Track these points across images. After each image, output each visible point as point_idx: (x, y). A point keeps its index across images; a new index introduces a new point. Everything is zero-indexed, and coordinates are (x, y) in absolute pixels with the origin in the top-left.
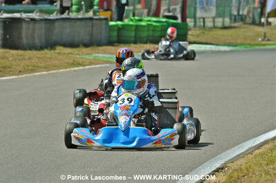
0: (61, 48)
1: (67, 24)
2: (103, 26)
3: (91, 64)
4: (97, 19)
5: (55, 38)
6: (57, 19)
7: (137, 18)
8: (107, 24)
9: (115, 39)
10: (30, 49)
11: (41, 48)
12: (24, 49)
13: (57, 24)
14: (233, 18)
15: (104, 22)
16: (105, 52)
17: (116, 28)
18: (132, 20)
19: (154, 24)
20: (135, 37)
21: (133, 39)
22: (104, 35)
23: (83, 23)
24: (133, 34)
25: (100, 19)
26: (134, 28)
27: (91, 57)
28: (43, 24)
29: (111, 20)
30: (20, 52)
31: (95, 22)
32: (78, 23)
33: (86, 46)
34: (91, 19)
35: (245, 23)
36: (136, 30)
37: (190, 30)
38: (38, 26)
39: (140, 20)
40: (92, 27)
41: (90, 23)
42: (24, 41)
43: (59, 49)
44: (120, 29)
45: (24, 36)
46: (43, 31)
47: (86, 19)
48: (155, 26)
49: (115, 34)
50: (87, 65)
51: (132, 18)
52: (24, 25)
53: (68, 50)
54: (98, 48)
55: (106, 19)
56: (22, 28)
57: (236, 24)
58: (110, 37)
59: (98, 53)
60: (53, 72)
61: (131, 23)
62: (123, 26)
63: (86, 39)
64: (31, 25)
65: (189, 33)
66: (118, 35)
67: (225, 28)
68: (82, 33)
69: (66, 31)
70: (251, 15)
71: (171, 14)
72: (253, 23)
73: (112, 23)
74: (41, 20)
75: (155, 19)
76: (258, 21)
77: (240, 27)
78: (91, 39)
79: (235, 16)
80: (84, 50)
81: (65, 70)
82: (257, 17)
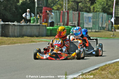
1: (29, 27)
2: (44, 29)
3: (39, 42)
4: (41, 26)
5: (23, 33)
6: (24, 25)
8: (46, 28)
9: (49, 34)
10: (13, 37)
11: (18, 37)
13: (24, 27)
17: (50, 30)
18: (56, 27)
22: (45, 33)
25: (43, 26)
27: (39, 40)
28: (18, 27)
29: (48, 26)
30: (9, 38)
31: (40, 27)
32: (34, 27)
34: (39, 25)
35: (105, 30)
38: (16, 27)
40: (39, 29)
41: (38, 27)
42: (10, 34)
44: (51, 30)
45: (10, 31)
46: (18, 30)
47: (37, 25)
49: (49, 32)
50: (37, 42)
51: (57, 26)
54: (42, 37)
55: (45, 26)
56: (9, 28)
57: (101, 31)
58: (47, 33)
59: (42, 39)
60: (23, 44)
63: (37, 34)
64: (13, 27)
66: (51, 33)
67: (96, 32)
68: (35, 31)
69: (28, 30)
70: (107, 27)
71: (73, 25)
72: (109, 30)
73: (48, 28)
74: (18, 25)
75: (66, 26)
76: (110, 30)
77: (103, 32)
78: (39, 34)
79: (101, 27)
80: (36, 38)
81: (28, 44)
82: (110, 28)
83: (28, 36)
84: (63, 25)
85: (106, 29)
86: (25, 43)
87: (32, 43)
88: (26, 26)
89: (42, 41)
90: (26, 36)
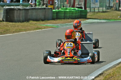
0: (32, 21)
1: (34, 11)
2: (50, 12)
3: (45, 28)
4: (47, 9)
5: (29, 17)
6: (30, 9)
9: (55, 17)
10: (18, 22)
11: (23, 22)
12: (15, 22)
13: (30, 11)
14: (107, 7)
15: (50, 10)
16: (50, 23)
17: (56, 12)
18: (62, 9)
19: (73, 10)
20: (64, 16)
21: (63, 17)
22: (50, 16)
23: (41, 10)
24: (63, 15)
25: (49, 9)
26: (63, 12)
27: (44, 25)
28: (24, 11)
29: (54, 9)
30: (14, 23)
31: (46, 10)
32: (39, 10)
33: (43, 20)
34: (45, 8)
36: (64, 13)
38: (21, 12)
39: (66, 9)
40: (45, 12)
42: (16, 18)
43: (31, 22)
45: (15, 16)
46: (24, 14)
47: (43, 9)
48: (73, 12)
49: (55, 15)
50: (43, 29)
51: (63, 8)
52: (15, 12)
53: (35, 22)
54: (48, 21)
55: (51, 9)
56: (14, 13)
57: (108, 10)
58: (53, 16)
59: (48, 23)
60: (28, 32)
61: (62, 10)
62: (59, 11)
63: (43, 17)
64: (19, 11)
65: (88, 14)
66: (57, 16)
67: (103, 12)
68: (41, 15)
69: (34, 14)
70: (115, 6)
71: (80, 6)
72: (116, 10)
73: (54, 10)
74: (23, 9)
75: (72, 8)
77: (110, 12)
78: (45, 17)
80: (42, 22)
81: (33, 31)
83: (33, 20)
85: (113, 8)
86: (31, 30)
87: (37, 31)
88: (32, 10)
89: (47, 27)
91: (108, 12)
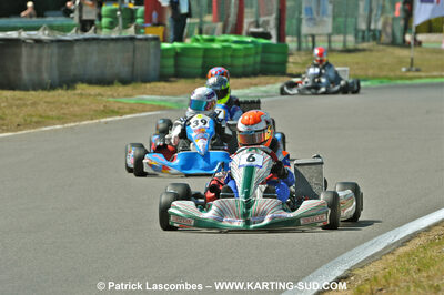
0: (85, 86)
1: (93, 47)
2: (152, 51)
3: (132, 111)
4: (140, 39)
5: (73, 71)
6: (77, 40)
7: (205, 37)
8: (158, 46)
9: (171, 70)
10: (35, 89)
11: (52, 87)
12: (25, 88)
13: (77, 48)
14: (360, 35)
15: (153, 43)
16: (154, 93)
17: (172, 53)
18: (197, 40)
19: (234, 46)
20: (203, 67)
21: (200, 71)
22: (152, 65)
23: (119, 45)
24: (199, 62)
25: (146, 39)
26: (201, 53)
27: (132, 101)
28: (54, 49)
29: (165, 41)
30: (18, 94)
31: (137, 43)
32: (112, 45)
33: (125, 82)
34: (132, 39)
35: (379, 43)
36: (204, 57)
37: (292, 54)
38: (46, 51)
39: (212, 40)
40: (134, 51)
41: (130, 45)
42: (25, 76)
43: (81, 88)
44: (178, 55)
45: (24, 68)
46: (55, 60)
47: (124, 39)
48: (235, 50)
49: (170, 62)
50: (125, 114)
51: (198, 37)
52: (24, 51)
54: (143, 85)
55: (156, 39)
56: (20, 55)
57: (365, 45)
58: (162, 67)
59: (144, 94)
60: (72, 124)
61: (196, 45)
62: (183, 49)
63: (125, 71)
64: (36, 50)
65: (291, 59)
66: (176, 65)
67: (347, 51)
68: (118, 61)
69: (93, 60)
70: (389, 30)
71: (260, 30)
72: (393, 43)
73: (165, 45)
74: (52, 41)
75: (234, 38)
76: (399, 40)
77: (371, 50)
78: (133, 72)
79: (364, 32)
80: (122, 89)
81: (91, 122)
82: (399, 34)
83: (91, 82)
84: (224, 32)
85: (383, 38)
86: (81, 117)
88: (84, 45)
89: (143, 108)
90: (83, 81)
91: (364, 50)
